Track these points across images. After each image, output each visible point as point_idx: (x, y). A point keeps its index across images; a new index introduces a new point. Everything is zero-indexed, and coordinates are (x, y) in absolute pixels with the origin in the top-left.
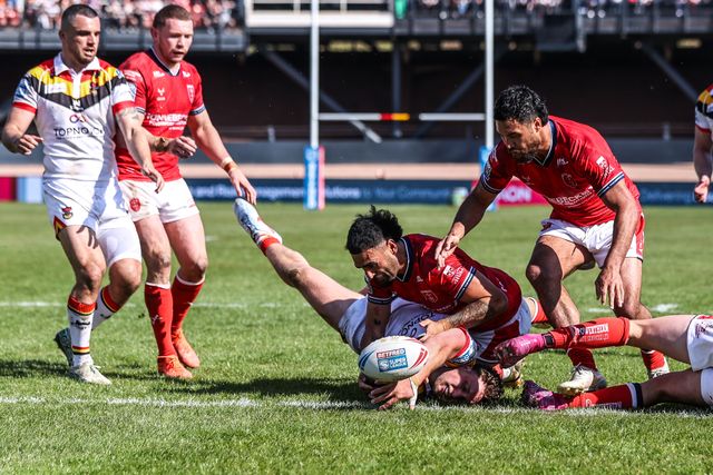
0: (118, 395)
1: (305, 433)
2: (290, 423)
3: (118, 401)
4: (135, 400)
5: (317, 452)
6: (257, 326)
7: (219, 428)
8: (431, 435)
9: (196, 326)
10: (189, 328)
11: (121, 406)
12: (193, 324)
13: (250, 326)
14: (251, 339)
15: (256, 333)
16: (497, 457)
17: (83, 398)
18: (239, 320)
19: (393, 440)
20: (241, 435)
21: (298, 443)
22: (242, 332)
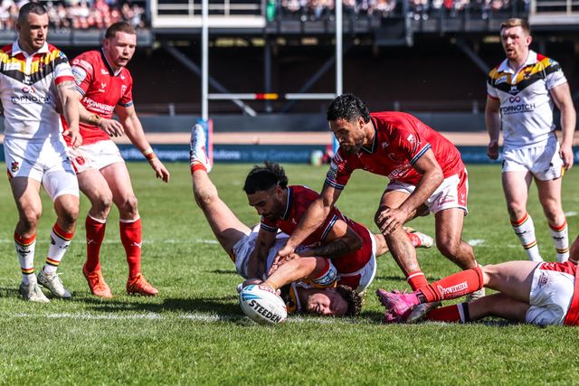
0: (54, 311)
1: (198, 340)
2: (186, 332)
3: (55, 315)
4: (69, 315)
5: (208, 354)
6: (161, 257)
7: (133, 336)
8: (295, 340)
9: (114, 258)
10: (109, 259)
11: (58, 319)
12: (112, 256)
13: (156, 257)
14: (157, 267)
15: (160, 263)
16: (346, 358)
17: (28, 313)
18: (147, 253)
19: (266, 345)
20: (149, 341)
21: (193, 348)
22: (150, 262)
